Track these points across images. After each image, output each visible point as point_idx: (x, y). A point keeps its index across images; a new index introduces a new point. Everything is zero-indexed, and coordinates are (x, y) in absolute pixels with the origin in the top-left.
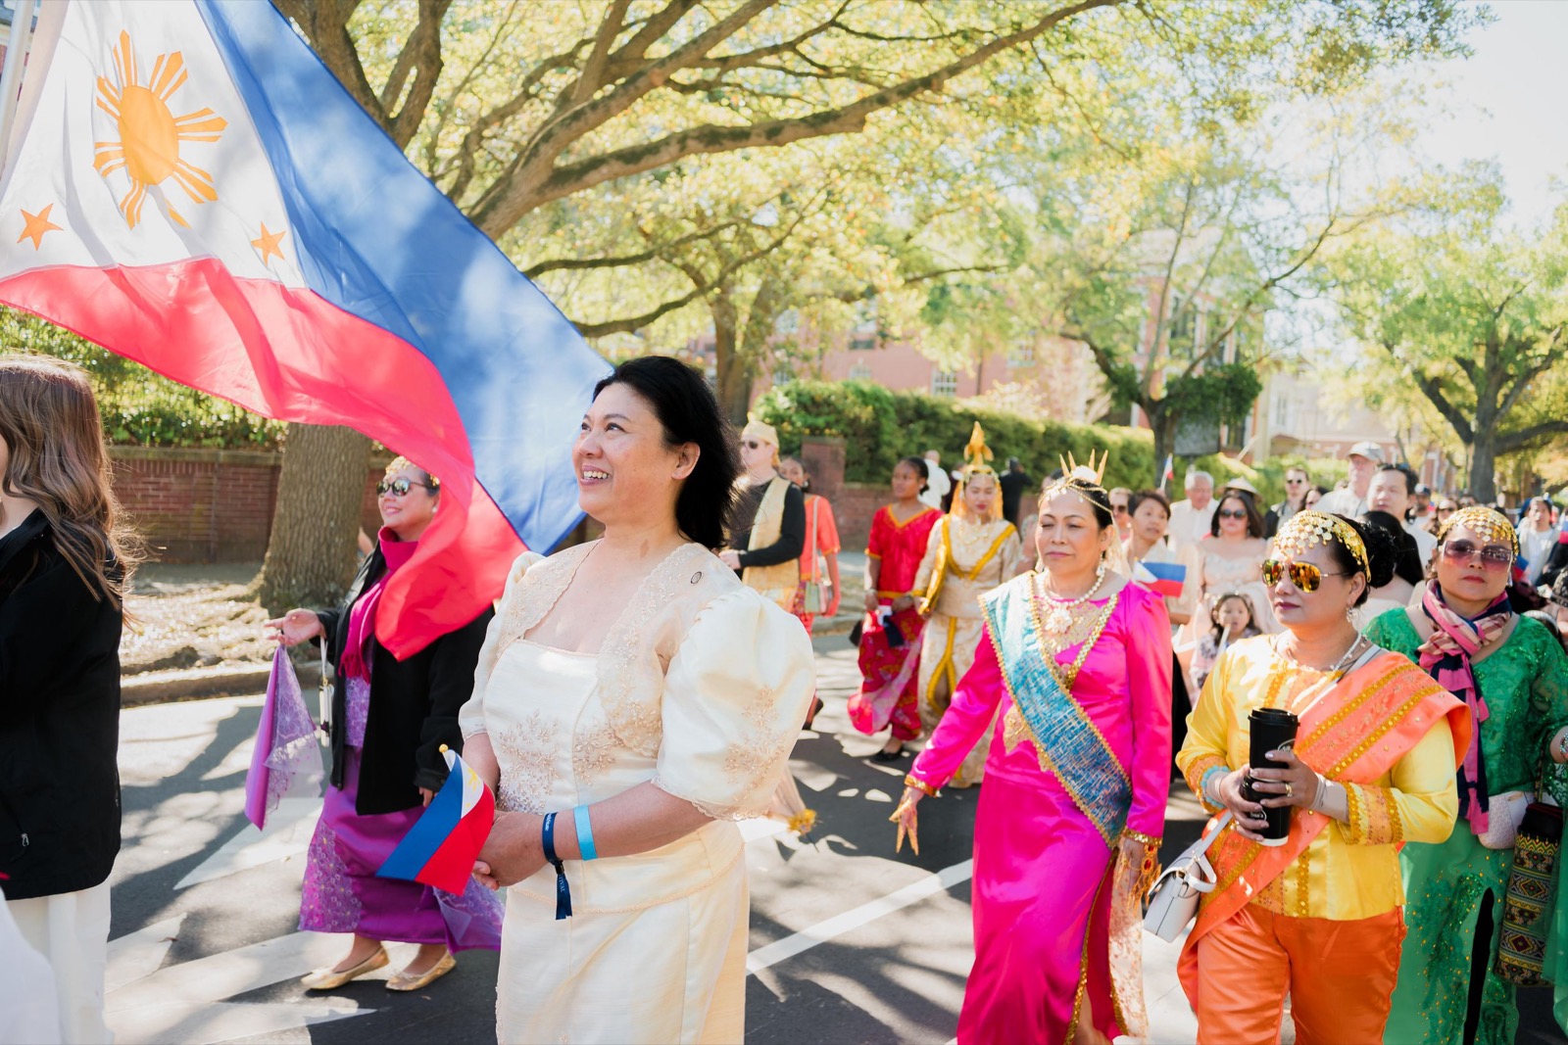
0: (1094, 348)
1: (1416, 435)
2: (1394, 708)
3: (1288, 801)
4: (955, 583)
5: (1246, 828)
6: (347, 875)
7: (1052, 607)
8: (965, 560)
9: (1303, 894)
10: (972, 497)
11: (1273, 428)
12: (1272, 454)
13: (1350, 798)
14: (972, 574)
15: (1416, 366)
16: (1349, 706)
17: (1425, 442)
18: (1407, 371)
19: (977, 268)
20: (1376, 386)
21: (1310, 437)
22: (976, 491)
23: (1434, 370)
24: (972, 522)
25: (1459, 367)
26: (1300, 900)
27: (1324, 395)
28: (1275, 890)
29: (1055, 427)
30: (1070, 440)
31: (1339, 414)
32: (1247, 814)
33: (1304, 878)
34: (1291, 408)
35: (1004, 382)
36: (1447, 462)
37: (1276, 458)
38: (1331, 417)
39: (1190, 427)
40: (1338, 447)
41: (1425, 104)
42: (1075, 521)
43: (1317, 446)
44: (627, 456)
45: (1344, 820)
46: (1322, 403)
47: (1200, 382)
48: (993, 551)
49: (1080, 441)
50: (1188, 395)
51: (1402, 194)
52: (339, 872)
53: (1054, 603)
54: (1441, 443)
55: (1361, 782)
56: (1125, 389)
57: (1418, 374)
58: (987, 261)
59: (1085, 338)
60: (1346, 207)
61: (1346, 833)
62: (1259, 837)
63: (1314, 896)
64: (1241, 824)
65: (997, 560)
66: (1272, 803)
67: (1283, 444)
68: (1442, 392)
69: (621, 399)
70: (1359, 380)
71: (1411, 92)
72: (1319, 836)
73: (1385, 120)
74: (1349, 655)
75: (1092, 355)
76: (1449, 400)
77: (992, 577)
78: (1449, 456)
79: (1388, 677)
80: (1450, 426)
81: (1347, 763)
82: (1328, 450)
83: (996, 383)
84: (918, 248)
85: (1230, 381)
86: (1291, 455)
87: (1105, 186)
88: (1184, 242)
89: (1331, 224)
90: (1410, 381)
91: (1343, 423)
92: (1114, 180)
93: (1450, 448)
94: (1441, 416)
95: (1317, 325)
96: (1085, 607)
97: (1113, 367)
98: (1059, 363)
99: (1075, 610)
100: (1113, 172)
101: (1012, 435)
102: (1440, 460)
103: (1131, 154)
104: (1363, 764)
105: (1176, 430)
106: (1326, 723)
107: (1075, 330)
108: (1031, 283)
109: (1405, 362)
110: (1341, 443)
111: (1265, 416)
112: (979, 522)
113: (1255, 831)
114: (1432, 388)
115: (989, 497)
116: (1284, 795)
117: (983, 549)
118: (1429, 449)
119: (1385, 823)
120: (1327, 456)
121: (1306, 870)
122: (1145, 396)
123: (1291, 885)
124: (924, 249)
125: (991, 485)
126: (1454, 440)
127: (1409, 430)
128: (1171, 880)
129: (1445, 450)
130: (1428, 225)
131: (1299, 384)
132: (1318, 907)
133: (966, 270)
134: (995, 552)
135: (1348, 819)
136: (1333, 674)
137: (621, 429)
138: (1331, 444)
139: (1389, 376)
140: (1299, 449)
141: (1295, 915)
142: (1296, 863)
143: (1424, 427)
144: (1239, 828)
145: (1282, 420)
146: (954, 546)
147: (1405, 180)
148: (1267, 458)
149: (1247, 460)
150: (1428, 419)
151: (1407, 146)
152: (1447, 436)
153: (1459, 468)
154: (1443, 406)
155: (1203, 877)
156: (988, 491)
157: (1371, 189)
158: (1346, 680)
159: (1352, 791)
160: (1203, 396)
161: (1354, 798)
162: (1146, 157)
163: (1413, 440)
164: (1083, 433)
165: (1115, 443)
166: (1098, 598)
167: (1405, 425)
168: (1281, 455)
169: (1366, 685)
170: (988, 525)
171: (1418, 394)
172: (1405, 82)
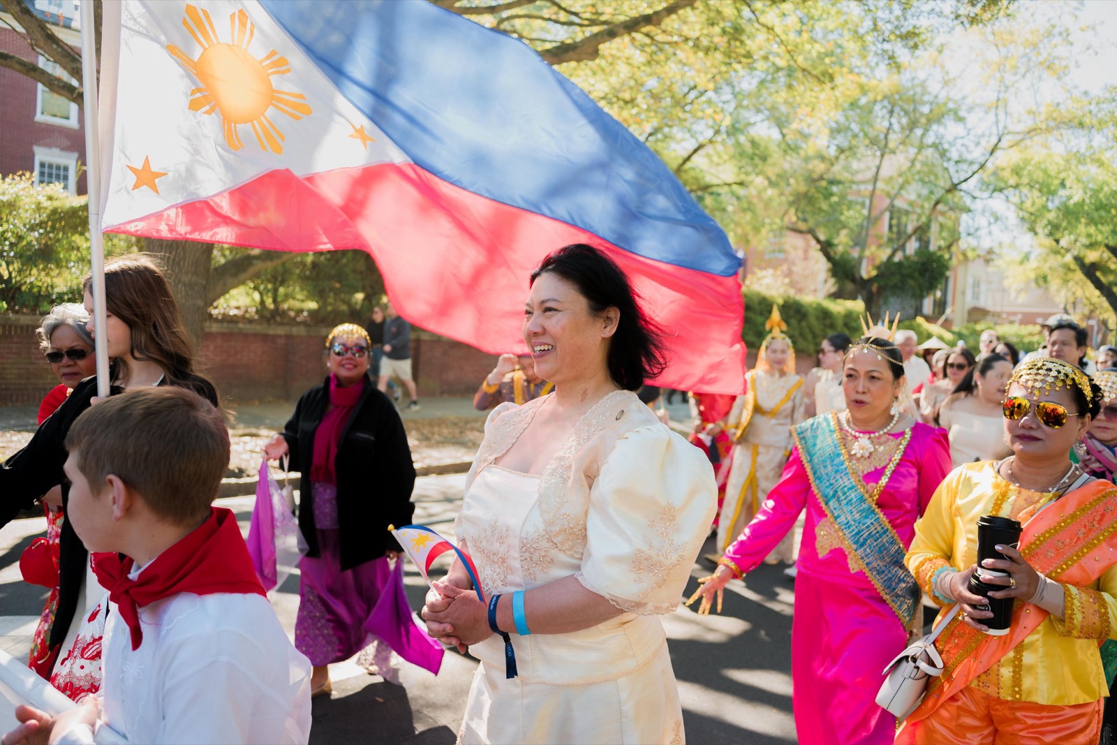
0: (818, 241)
1: (1079, 306)
2: (1104, 525)
3: (1013, 594)
4: (760, 420)
5: (973, 619)
6: (329, 620)
7: (856, 437)
8: (767, 404)
9: (1017, 681)
10: (773, 356)
11: (970, 302)
12: (969, 321)
13: (1067, 594)
14: (772, 413)
15: (1076, 253)
16: (1065, 521)
17: (1087, 312)
18: (1069, 258)
19: (735, 183)
20: (1045, 268)
21: (998, 309)
22: (775, 351)
23: (1092, 256)
24: (772, 375)
25: (1111, 255)
26: (1014, 686)
27: (1007, 277)
28: (993, 677)
29: (791, 301)
30: (803, 310)
31: (1019, 292)
32: (974, 606)
33: (1018, 668)
34: (983, 287)
35: (761, 268)
36: (1103, 328)
37: (971, 325)
38: (1013, 294)
39: (892, 300)
40: (1020, 317)
41: (1072, 44)
42: (875, 374)
43: (1004, 316)
44: (564, 329)
45: (1059, 614)
46: (1006, 283)
47: (900, 264)
48: (788, 397)
49: (811, 311)
50: (893, 274)
51: (1055, 115)
52: (323, 617)
53: (857, 434)
54: (1098, 312)
55: (1076, 584)
56: (843, 271)
57: (1079, 260)
58: (743, 177)
59: (811, 232)
60: (1011, 128)
61: (1060, 628)
62: (985, 627)
63: (1027, 682)
64: (969, 615)
65: (790, 404)
66: (998, 595)
67: (977, 314)
68: (1098, 274)
69: (550, 286)
70: (1033, 263)
71: (1060, 34)
72: (1033, 631)
73: (1041, 59)
74: (1065, 479)
75: (818, 247)
76: (1103, 279)
77: (786, 417)
78: (1105, 323)
79: (1099, 499)
80: (1104, 299)
81: (1062, 569)
82: (1012, 318)
83: (756, 270)
84: (693, 169)
85: (923, 264)
86: (982, 322)
87: (807, 105)
88: (886, 157)
89: (1000, 140)
90: (1073, 266)
91: (1023, 298)
92: (814, 100)
93: (1105, 316)
94: (1097, 292)
95: (992, 220)
96: (883, 439)
97: (832, 253)
98: (800, 253)
99: (875, 440)
100: (813, 94)
101: (757, 307)
102: (1099, 326)
103: (826, 77)
104: (1074, 571)
105: (881, 302)
106: (1043, 535)
107: (802, 226)
108: (765, 189)
109: (1068, 250)
110: (1022, 313)
111: (963, 293)
112: (777, 375)
113: (981, 621)
114: (1090, 271)
115: (784, 356)
116: (1008, 587)
117: (780, 396)
118: (1089, 317)
119: (1096, 619)
120: (1012, 322)
121: (1020, 660)
122: (857, 276)
123: (1006, 672)
124: (697, 171)
125: (785, 347)
126: (1108, 310)
127: (1074, 303)
128: (904, 664)
129: (1101, 317)
130: (1078, 141)
131: (990, 269)
132: (1029, 693)
133: (729, 185)
134: (789, 399)
135: (1064, 614)
136: (1051, 495)
137: (555, 310)
138: (1015, 314)
139: (1055, 261)
140: (989, 318)
141: (1010, 698)
142: (1011, 654)
143: (1085, 301)
144: (967, 619)
145: (976, 296)
146: (759, 393)
147: (1058, 104)
148: (965, 324)
149: (947, 325)
150: (1088, 294)
151: (1059, 79)
152: (1102, 307)
153: (1112, 330)
154: (1098, 285)
155: (931, 663)
156: (783, 352)
157: (1030, 112)
158: (1063, 499)
159: (1069, 590)
160: (902, 276)
161: (1070, 595)
162: (838, 80)
163: (1077, 310)
164: (814, 305)
165: (839, 313)
166: (895, 431)
167: (1071, 299)
168: (976, 322)
169: (1079, 504)
170: (784, 379)
171: (1079, 275)
172: (1054, 27)
